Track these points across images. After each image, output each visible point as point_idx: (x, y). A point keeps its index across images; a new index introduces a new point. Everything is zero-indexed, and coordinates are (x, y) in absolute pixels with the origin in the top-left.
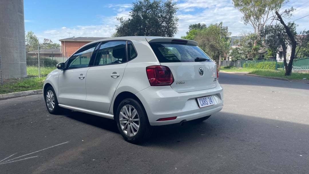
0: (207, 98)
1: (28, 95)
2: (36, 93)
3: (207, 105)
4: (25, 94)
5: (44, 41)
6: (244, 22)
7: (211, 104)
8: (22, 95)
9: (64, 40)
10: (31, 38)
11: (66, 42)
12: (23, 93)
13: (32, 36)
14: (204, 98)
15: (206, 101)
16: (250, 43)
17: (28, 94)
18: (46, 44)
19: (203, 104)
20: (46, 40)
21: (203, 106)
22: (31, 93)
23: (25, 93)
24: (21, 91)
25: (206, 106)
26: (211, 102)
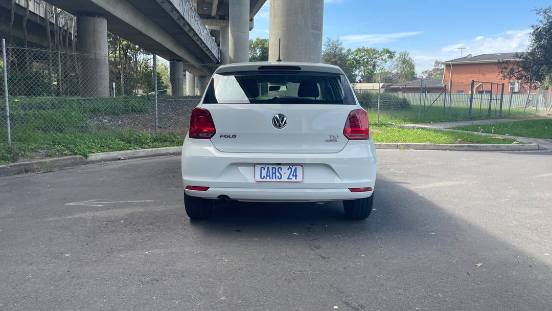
0: (284, 168)
3: (278, 180)
5: (435, 66)
7: (291, 179)
9: (450, 63)
10: (404, 62)
11: (454, 65)
13: (405, 59)
14: (277, 167)
15: (277, 174)
18: (438, 71)
20: (439, 63)
21: (265, 180)
25: (274, 180)
26: (293, 176)
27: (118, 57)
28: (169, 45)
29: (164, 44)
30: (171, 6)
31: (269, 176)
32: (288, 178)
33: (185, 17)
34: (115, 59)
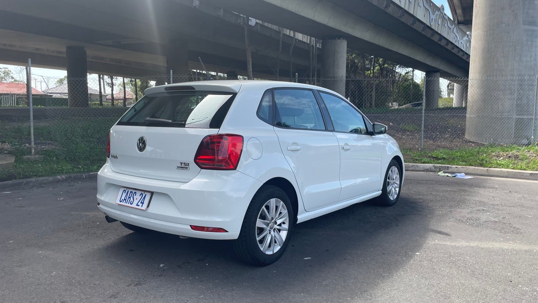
0: (138, 193)
1: (422, 171)
2: (438, 170)
3: (130, 205)
4: (417, 169)
7: (139, 206)
8: (411, 169)
12: (414, 165)
14: (134, 191)
15: (132, 198)
17: (422, 169)
19: (124, 199)
21: (121, 203)
22: (428, 168)
23: (417, 166)
24: (421, 163)
25: (127, 205)
26: (141, 203)
27: (376, 73)
28: (419, 57)
29: (412, 57)
30: (413, 19)
31: (126, 200)
32: (137, 205)
33: (433, 27)
34: (374, 75)
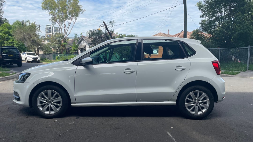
6: (52, 23)
16: (59, 41)
